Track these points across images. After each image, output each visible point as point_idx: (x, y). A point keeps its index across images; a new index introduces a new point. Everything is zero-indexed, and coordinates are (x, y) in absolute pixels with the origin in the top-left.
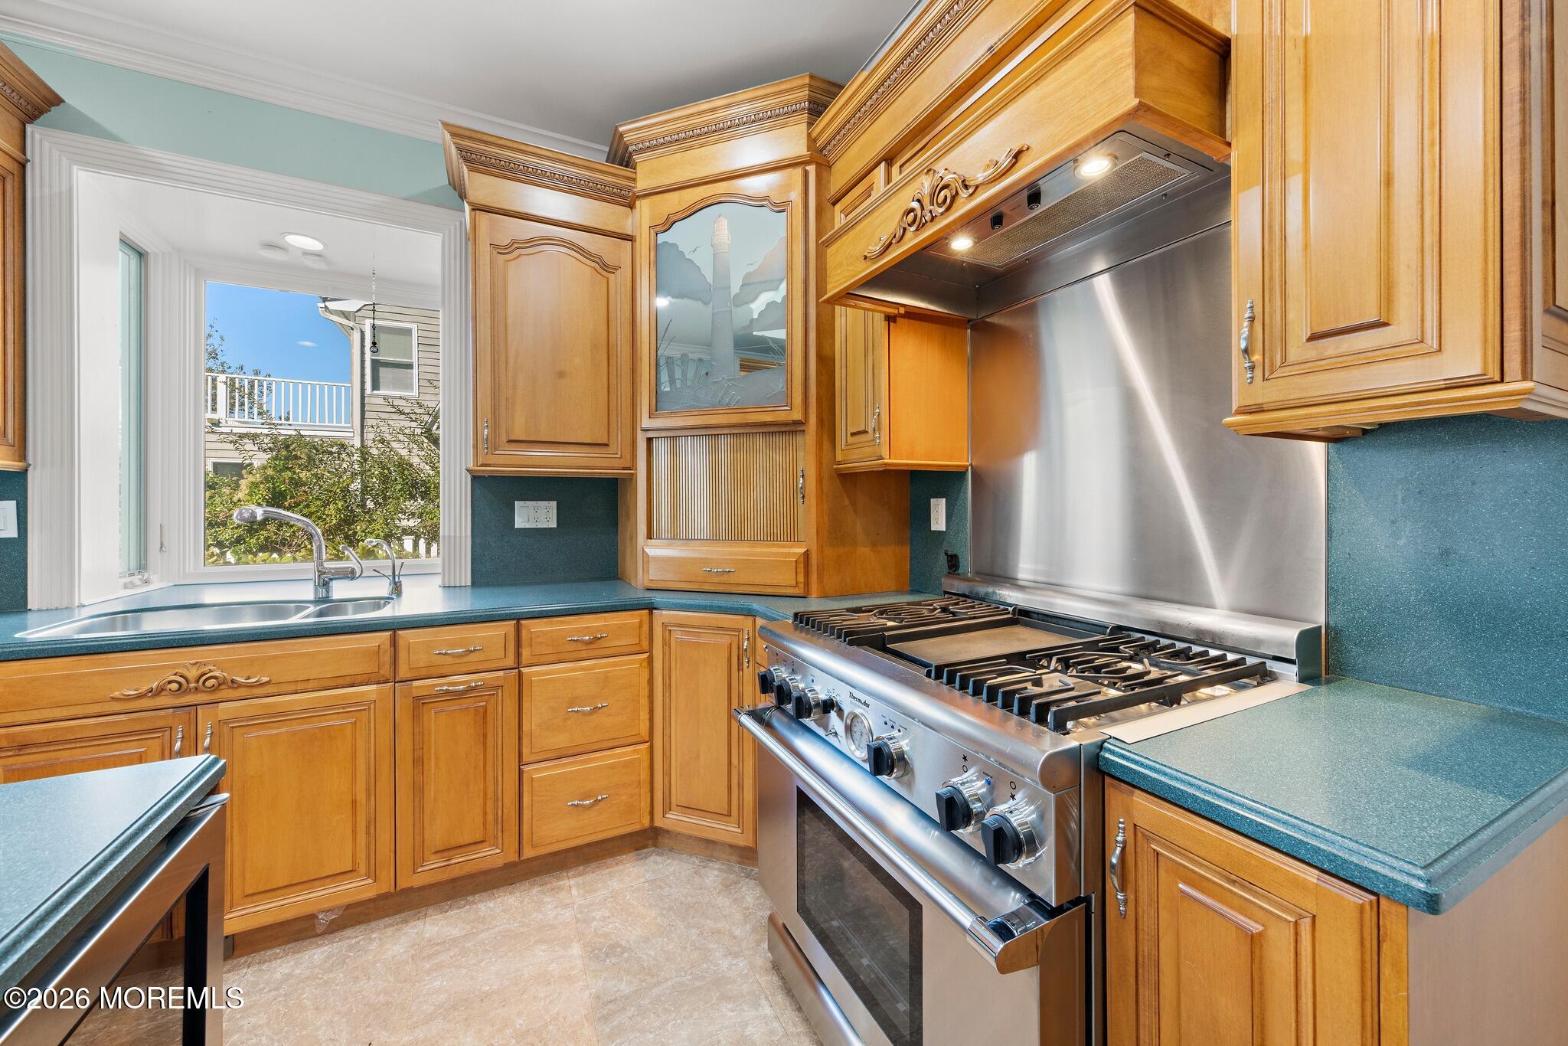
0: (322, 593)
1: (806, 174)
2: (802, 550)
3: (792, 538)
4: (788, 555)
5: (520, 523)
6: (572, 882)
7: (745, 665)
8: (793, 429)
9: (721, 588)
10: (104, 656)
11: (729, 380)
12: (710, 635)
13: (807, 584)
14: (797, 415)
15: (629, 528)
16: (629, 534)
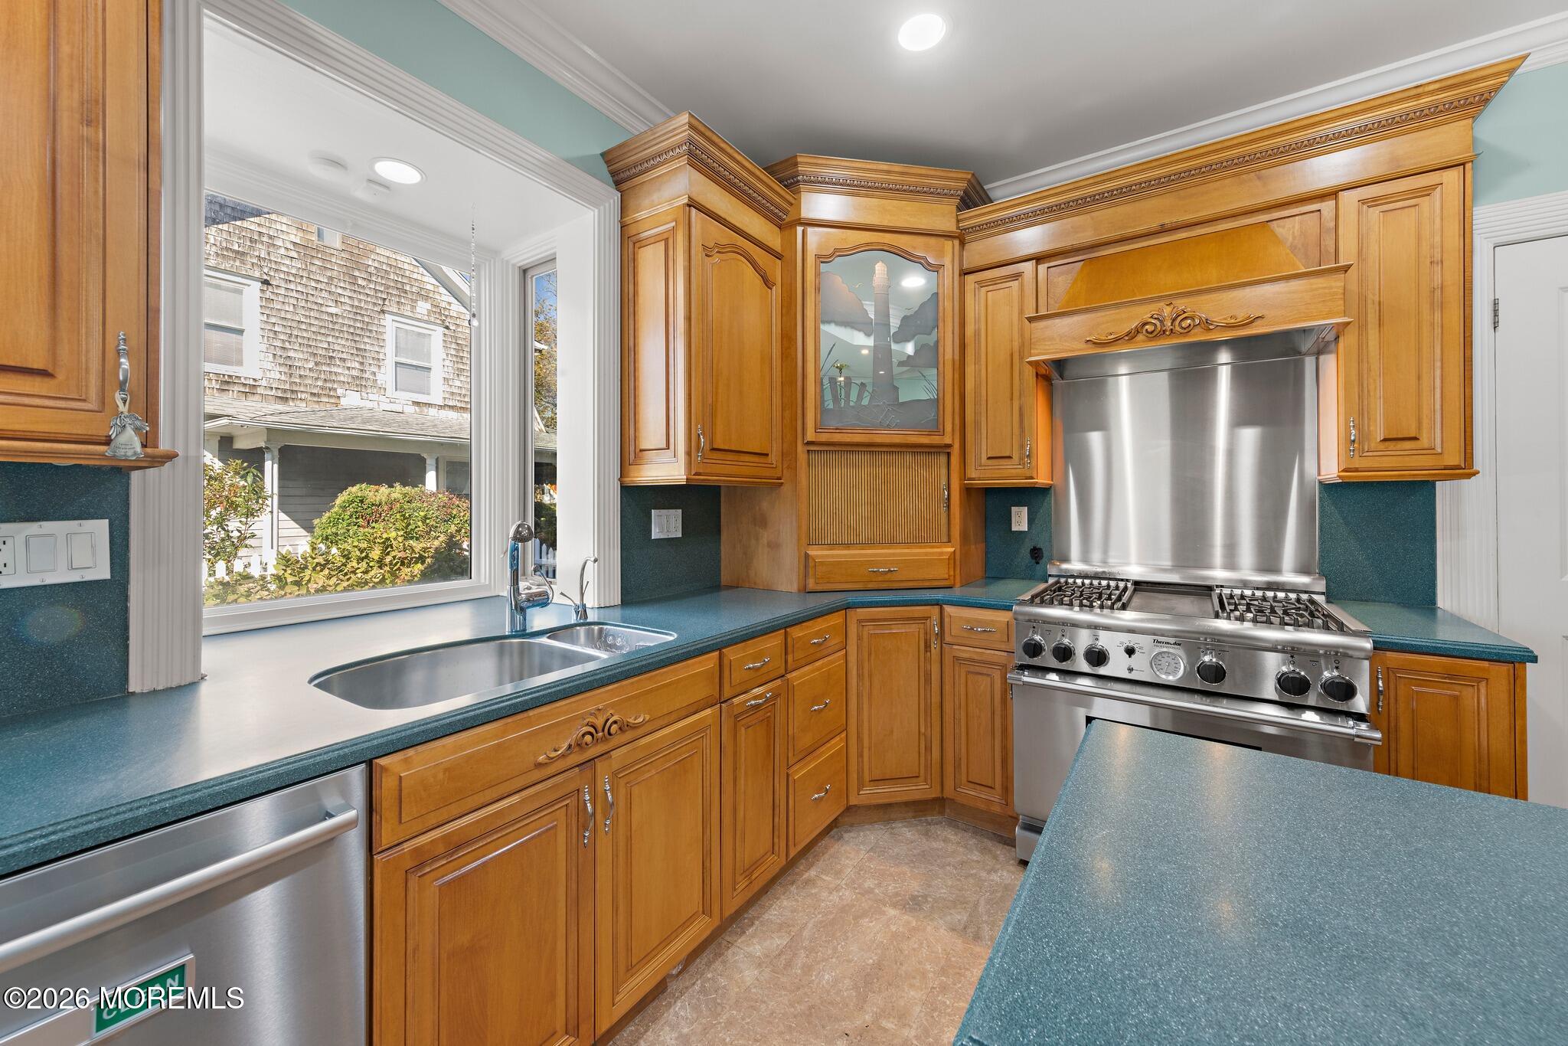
1: (954, 245)
2: (952, 550)
3: (936, 539)
4: (941, 554)
6: (812, 873)
7: (933, 646)
8: (946, 449)
9: (885, 586)
10: (524, 715)
11: (889, 405)
12: (900, 626)
13: (954, 577)
14: (947, 440)
15: (766, 536)
16: (765, 541)
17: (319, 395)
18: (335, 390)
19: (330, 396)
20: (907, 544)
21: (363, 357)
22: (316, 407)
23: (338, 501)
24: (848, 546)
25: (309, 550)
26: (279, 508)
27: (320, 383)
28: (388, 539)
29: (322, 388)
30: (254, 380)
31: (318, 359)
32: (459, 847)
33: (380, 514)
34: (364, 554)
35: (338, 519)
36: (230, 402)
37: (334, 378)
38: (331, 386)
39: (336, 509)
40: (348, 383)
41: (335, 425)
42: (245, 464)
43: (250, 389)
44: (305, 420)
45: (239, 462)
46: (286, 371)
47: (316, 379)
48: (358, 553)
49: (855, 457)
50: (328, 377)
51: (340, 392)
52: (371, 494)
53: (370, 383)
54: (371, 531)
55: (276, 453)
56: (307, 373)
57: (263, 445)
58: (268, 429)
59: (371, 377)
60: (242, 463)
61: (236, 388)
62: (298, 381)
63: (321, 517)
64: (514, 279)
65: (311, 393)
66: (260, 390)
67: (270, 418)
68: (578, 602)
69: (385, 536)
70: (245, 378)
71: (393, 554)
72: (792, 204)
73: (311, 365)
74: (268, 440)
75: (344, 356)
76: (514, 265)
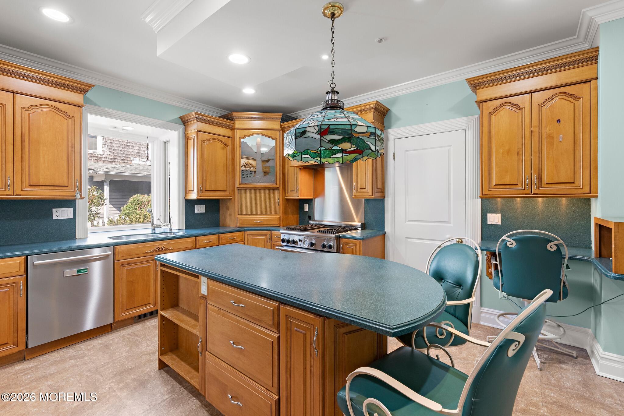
0: (154, 231)
1: (280, 132)
2: (279, 216)
3: (275, 213)
4: (276, 217)
5: (196, 211)
7: (269, 242)
8: (277, 189)
9: (259, 226)
10: (143, 243)
11: (261, 177)
12: (260, 236)
13: (280, 224)
14: (278, 186)
15: (229, 212)
16: (228, 214)
17: (124, 160)
18: (130, 158)
19: (128, 160)
20: (266, 215)
21: (140, 145)
22: (123, 165)
23: (130, 201)
24: (249, 215)
25: (119, 218)
26: (109, 203)
27: (124, 155)
28: (146, 215)
29: (125, 157)
30: (101, 155)
31: (124, 146)
32: (130, 264)
33: (145, 205)
34: (137, 220)
35: (130, 207)
36: (92, 164)
37: (129, 153)
38: (128, 156)
39: (129, 204)
40: (135, 155)
41: (129, 172)
42: (97, 188)
43: (99, 159)
44: (118, 171)
45: (95, 187)
46: (112, 151)
47: (123, 154)
48: (135, 219)
49: (251, 191)
50: (127, 153)
51: (131, 158)
52: (141, 198)
53: (143, 155)
54: (141, 212)
55: (108, 183)
56: (120, 152)
57: (104, 180)
58: (106, 174)
59: (143, 152)
60: (96, 187)
61: (94, 158)
62: (116, 155)
63: (124, 206)
64: (163, 144)
65: (121, 159)
66: (103, 159)
67: (106, 170)
68: (170, 228)
69: (145, 213)
70: (98, 154)
71: (148, 220)
72: (233, 124)
73: (121, 149)
74: (105, 178)
75: (133, 145)
76: (162, 141)
